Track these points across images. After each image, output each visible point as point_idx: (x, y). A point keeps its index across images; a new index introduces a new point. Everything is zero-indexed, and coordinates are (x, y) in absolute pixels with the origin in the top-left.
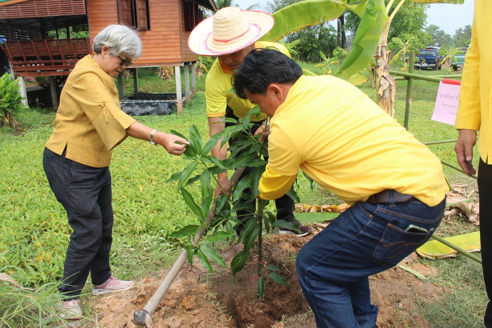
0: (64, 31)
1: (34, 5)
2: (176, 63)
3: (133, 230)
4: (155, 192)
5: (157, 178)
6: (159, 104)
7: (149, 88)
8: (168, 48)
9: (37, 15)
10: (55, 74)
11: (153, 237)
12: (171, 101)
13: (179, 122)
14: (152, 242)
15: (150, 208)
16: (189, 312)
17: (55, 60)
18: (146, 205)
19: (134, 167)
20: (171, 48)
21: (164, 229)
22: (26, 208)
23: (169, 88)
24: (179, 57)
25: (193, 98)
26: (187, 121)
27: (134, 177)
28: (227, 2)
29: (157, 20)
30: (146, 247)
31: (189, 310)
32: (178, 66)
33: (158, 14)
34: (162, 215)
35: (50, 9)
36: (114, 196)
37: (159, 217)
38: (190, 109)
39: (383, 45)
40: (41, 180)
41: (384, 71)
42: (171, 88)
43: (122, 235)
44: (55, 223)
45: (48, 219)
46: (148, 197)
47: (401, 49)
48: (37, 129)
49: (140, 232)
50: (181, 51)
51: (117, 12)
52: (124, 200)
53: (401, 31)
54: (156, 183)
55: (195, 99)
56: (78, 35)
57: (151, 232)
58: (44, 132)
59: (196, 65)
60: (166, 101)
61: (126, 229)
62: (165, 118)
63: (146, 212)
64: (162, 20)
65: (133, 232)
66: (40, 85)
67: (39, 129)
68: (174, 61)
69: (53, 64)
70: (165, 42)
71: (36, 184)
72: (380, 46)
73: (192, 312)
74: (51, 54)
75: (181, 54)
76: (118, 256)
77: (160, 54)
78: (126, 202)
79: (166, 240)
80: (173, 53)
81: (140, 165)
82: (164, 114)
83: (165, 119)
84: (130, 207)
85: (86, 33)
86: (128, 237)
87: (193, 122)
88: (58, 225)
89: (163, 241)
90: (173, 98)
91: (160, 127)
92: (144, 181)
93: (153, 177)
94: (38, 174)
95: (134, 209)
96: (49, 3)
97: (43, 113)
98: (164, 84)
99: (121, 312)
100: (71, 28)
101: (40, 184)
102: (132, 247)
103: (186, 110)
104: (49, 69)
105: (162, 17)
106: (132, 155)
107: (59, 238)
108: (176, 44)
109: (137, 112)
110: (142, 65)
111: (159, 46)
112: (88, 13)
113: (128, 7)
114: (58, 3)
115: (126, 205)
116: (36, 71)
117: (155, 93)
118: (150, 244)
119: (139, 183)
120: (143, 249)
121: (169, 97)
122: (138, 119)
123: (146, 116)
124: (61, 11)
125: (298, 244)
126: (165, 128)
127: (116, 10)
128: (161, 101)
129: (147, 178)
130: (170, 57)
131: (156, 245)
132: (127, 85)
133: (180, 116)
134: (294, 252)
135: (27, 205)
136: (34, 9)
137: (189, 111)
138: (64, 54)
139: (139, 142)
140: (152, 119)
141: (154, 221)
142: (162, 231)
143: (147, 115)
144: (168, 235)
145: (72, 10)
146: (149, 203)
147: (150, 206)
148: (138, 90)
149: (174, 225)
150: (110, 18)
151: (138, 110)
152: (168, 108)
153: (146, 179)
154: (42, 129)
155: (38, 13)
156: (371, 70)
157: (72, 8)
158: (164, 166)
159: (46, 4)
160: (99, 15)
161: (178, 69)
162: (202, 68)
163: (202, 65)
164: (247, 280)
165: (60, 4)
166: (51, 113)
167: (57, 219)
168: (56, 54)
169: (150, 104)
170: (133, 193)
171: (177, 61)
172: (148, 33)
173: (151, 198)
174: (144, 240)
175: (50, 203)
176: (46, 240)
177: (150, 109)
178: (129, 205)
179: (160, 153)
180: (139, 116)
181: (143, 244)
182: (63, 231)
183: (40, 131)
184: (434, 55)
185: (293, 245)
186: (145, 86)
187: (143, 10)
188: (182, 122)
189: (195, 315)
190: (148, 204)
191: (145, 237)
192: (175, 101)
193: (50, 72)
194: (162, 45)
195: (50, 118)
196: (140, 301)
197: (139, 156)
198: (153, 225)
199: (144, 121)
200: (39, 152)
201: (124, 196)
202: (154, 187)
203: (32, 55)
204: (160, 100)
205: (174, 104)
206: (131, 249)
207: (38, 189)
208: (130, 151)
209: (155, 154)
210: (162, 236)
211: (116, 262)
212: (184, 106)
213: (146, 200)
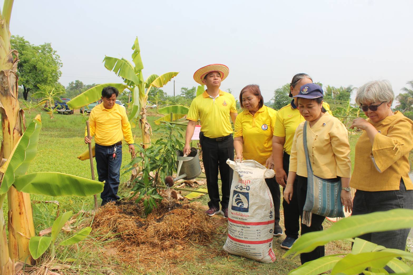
41: (146, 121)
72: (144, 108)
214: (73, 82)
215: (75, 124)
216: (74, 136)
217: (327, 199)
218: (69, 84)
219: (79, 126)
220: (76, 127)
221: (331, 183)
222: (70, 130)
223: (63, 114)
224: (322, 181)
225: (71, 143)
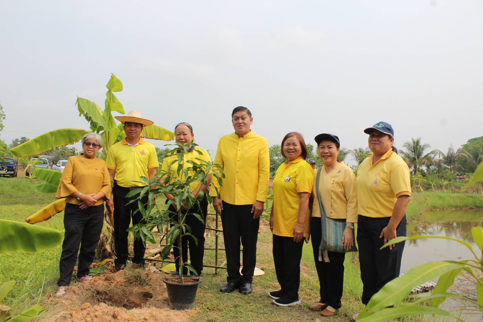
184: (11, 163)
214: (18, 139)
215: (19, 189)
216: (17, 203)
217: (339, 237)
218: (12, 142)
219: (24, 191)
220: (20, 193)
221: (342, 222)
222: (11, 196)
223: (3, 177)
224: (334, 222)
225: (13, 211)
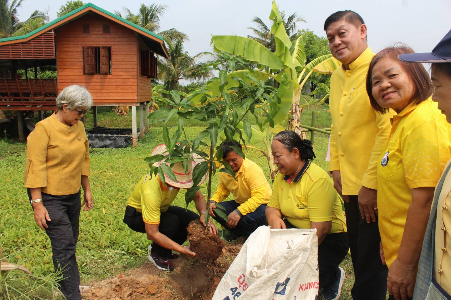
0: (31, 70)
1: (9, 49)
2: (133, 103)
3: (99, 245)
4: (116, 214)
5: (117, 203)
6: (117, 138)
7: (106, 123)
8: (127, 90)
9: (11, 57)
10: (23, 109)
11: (116, 251)
12: (126, 136)
13: (135, 155)
14: (114, 255)
15: (113, 227)
16: (153, 296)
17: (24, 96)
18: (109, 225)
19: (97, 193)
20: (129, 90)
21: (125, 244)
22: (4, 227)
23: (124, 124)
24: (136, 98)
25: (146, 133)
26: (141, 154)
27: (97, 202)
28: (178, 49)
29: (117, 66)
30: (110, 259)
31: (154, 294)
32: (134, 105)
33: (118, 61)
34: (123, 233)
35: (23, 53)
36: (81, 218)
37: (120, 235)
38: (144, 143)
39: (296, 104)
40: (14, 203)
41: (297, 123)
42: (127, 123)
43: (90, 250)
44: (31, 239)
45: (26, 235)
46: (111, 218)
47: (328, 93)
48: (5, 157)
49: (105, 247)
50: (138, 93)
51: (82, 58)
52: (90, 221)
53: (328, 78)
54: (116, 207)
55: (148, 134)
56: (44, 74)
57: (113, 247)
58: (12, 160)
59: (149, 105)
60: (123, 136)
61: (93, 244)
62: (122, 150)
63: (109, 230)
64: (122, 66)
65: (99, 247)
66: (7, 118)
67: (7, 158)
68: (131, 101)
69: (22, 100)
70: (124, 85)
71: (10, 207)
72: (294, 105)
73: (156, 296)
74: (21, 91)
75: (137, 95)
76: (88, 266)
77: (119, 94)
78: (92, 222)
79: (126, 254)
80: (130, 94)
81: (102, 191)
82: (121, 147)
83: (122, 152)
84: (95, 226)
85: (52, 73)
86: (94, 251)
87: (146, 155)
88: (34, 241)
89: (124, 255)
90: (128, 133)
91: (117, 158)
92: (106, 205)
93: (114, 202)
94: (11, 198)
95: (99, 228)
96: (23, 48)
97: (10, 143)
98: (120, 119)
99: (104, 296)
100: (38, 68)
101: (14, 206)
102: (99, 259)
103: (140, 144)
104: (18, 104)
105: (122, 63)
106: (95, 183)
107: (36, 251)
108: (133, 87)
109: (96, 145)
110: (103, 104)
111: (118, 88)
112: (57, 57)
113: (93, 53)
114: (31, 48)
115: (92, 225)
116: (6, 106)
117: (111, 128)
118: (113, 256)
119: (102, 207)
120: (107, 261)
121: (125, 132)
122: (97, 151)
123: (104, 149)
124: (33, 55)
125: (233, 250)
126: (122, 160)
127: (82, 56)
128: (118, 136)
129: (109, 203)
130: (128, 98)
131: (118, 257)
132: (86, 119)
133: (135, 150)
134: (229, 256)
135: (5, 224)
136: (9, 52)
137: (143, 145)
138: (33, 92)
139: (100, 172)
140: (110, 151)
141: (117, 238)
142: (124, 246)
143: (106, 148)
144: (128, 250)
145: (44, 54)
146: (112, 224)
147: (113, 226)
148: (98, 126)
149: (134, 241)
150: (77, 63)
151: (97, 143)
152: (124, 142)
153: (107, 204)
154: (10, 158)
155: (12, 56)
156: (288, 122)
157: (44, 53)
158: (122, 193)
159: (20, 49)
160: (67, 59)
161: (134, 108)
162: (155, 107)
163: (154, 104)
164: (194, 276)
165: (32, 49)
166: (17, 144)
167: (33, 236)
168: (25, 91)
169: (108, 138)
170: (98, 215)
171: (134, 101)
172: (109, 76)
173: (113, 219)
174: (109, 254)
175: (26, 222)
176: (25, 254)
177: (108, 142)
178: (95, 224)
179: (119, 181)
180: (98, 149)
181: (108, 257)
182: (39, 246)
183: (8, 159)
185: (229, 251)
186: (103, 121)
187: (106, 57)
188: (137, 154)
189: (158, 297)
190: (110, 224)
191: (109, 251)
192: (131, 136)
193: (19, 107)
194: (121, 87)
195: (16, 148)
196: (117, 290)
197: (100, 184)
198: (116, 242)
199: (103, 153)
200: (10, 179)
201: (90, 218)
202: (115, 211)
203: (4, 92)
204: (117, 134)
205: (130, 139)
206: (98, 260)
207: (12, 211)
208: (93, 179)
209: (114, 183)
210: (123, 250)
211: (86, 271)
212: (139, 141)
213: (109, 221)
